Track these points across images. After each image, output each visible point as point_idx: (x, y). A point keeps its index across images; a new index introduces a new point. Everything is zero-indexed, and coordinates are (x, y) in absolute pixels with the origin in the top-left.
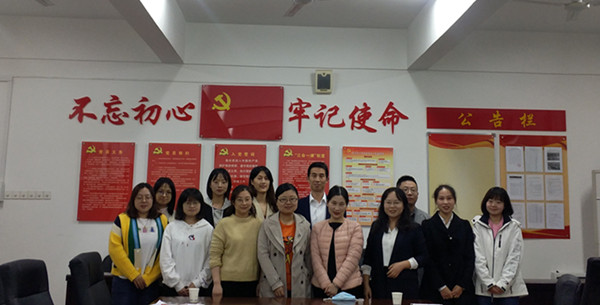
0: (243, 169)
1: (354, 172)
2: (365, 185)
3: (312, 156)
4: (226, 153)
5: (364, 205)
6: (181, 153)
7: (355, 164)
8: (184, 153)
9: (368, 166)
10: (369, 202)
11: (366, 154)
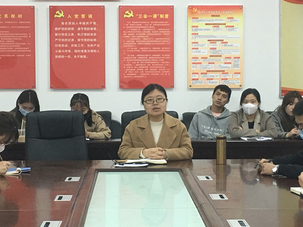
0: (81, 32)
1: (200, 33)
2: (212, 46)
3: (155, 16)
4: (62, 15)
5: (212, 67)
6: (13, 16)
7: (201, 25)
8: (16, 16)
9: (216, 25)
10: (217, 64)
11: (214, 13)
